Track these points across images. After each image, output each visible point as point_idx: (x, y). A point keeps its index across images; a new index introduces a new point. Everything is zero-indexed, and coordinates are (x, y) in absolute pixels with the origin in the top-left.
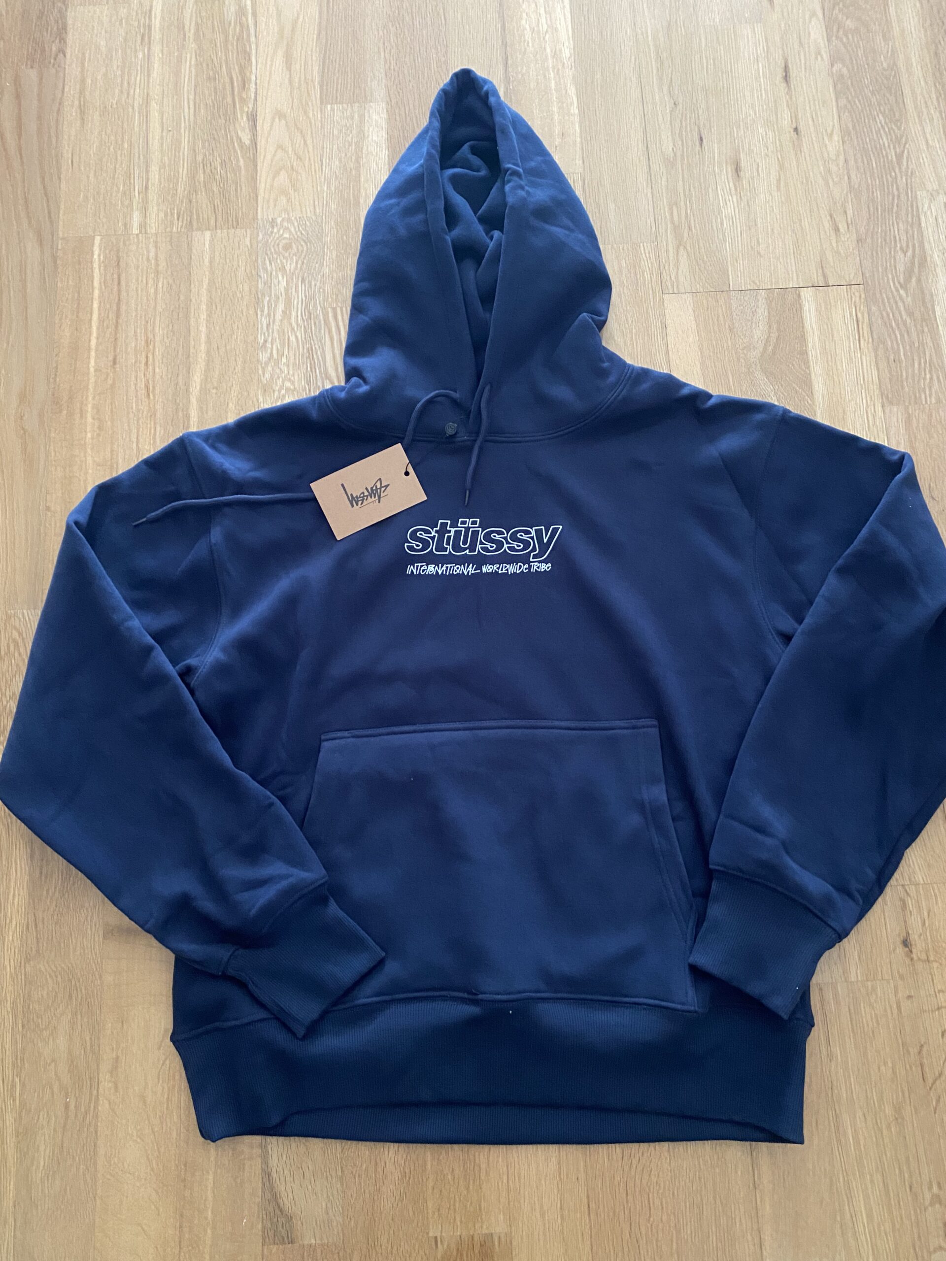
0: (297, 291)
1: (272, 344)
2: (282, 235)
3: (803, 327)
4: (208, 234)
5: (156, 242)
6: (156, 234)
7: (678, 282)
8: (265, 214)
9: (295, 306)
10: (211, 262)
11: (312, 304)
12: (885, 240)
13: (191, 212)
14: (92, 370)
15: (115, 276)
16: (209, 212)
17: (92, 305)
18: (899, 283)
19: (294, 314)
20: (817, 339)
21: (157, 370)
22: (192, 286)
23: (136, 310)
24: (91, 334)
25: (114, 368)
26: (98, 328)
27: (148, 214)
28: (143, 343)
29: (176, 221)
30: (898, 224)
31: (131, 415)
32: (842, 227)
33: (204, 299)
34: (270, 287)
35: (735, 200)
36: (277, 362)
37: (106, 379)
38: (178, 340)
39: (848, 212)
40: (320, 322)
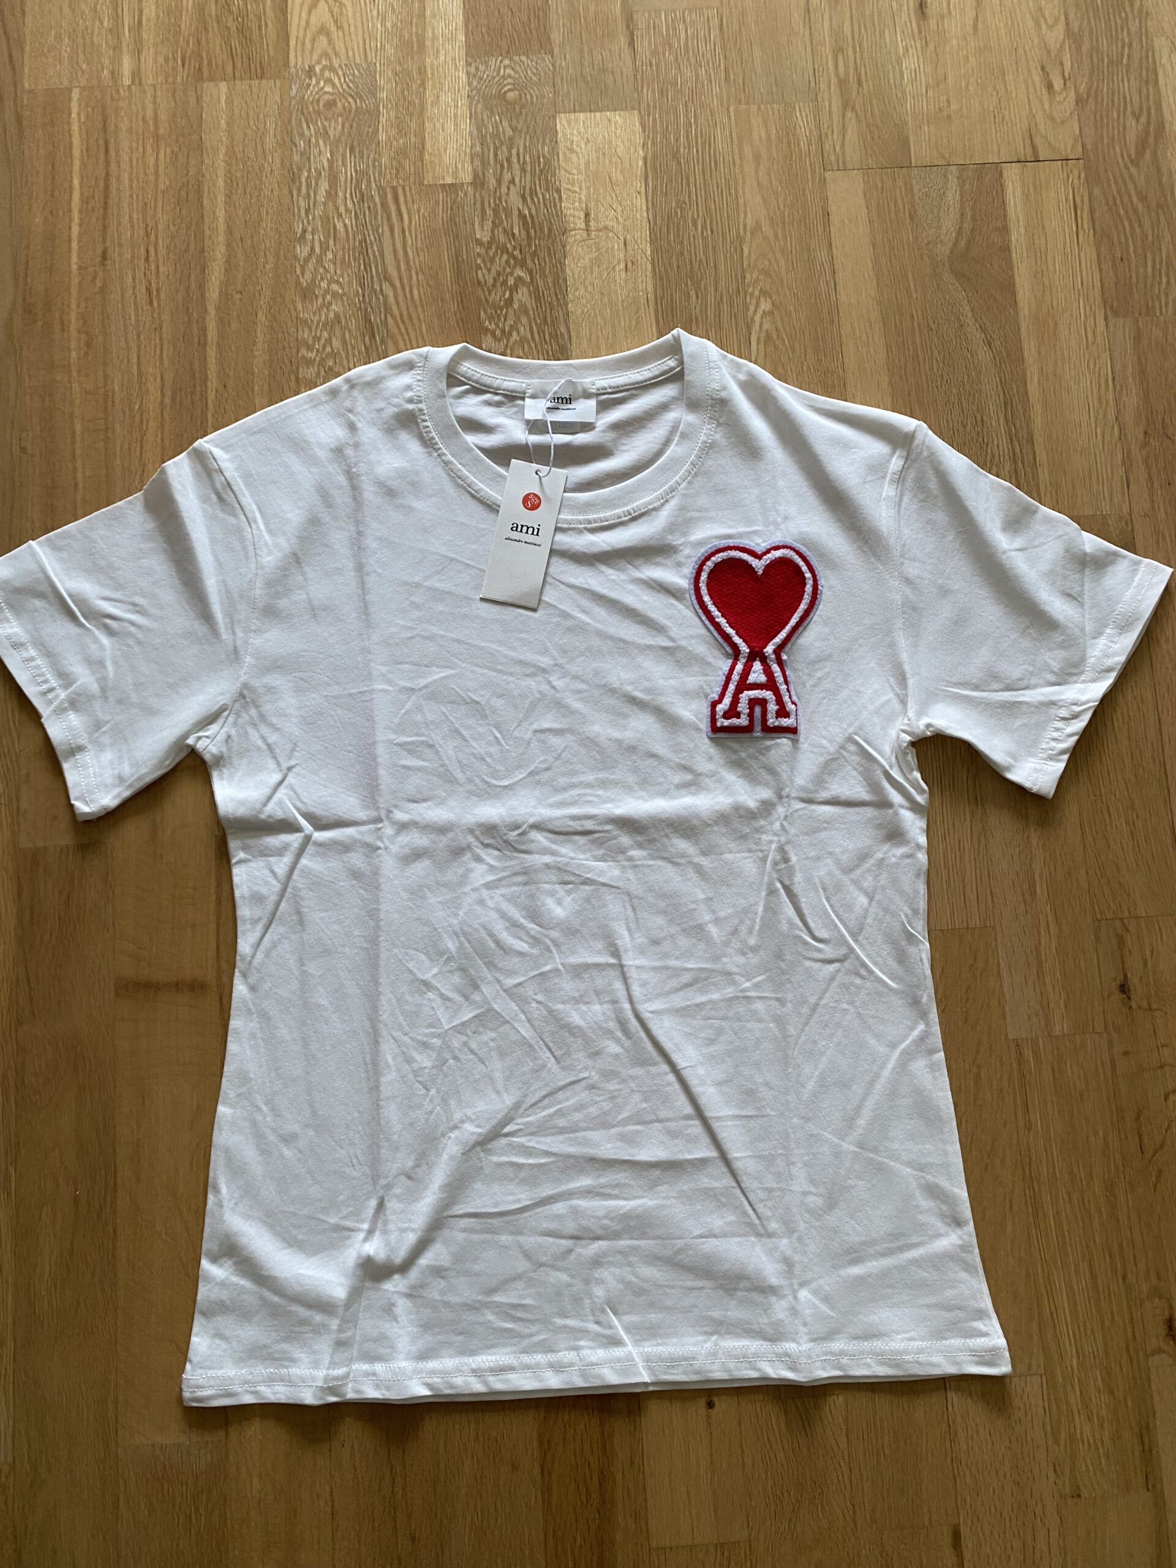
0: (345, 165)
1: (313, 234)
2: (322, 88)
3: (1005, 216)
4: (223, 87)
5: (155, 97)
6: (154, 86)
7: (844, 155)
8: (300, 59)
9: (343, 184)
10: (228, 124)
11: (365, 181)
12: (1113, 101)
13: (200, 56)
14: (74, 267)
15: (101, 142)
16: (225, 57)
17: (71, 181)
18: (1129, 156)
19: (340, 194)
20: (1022, 230)
21: (161, 269)
22: (205, 156)
23: (131, 187)
24: (71, 221)
25: (103, 264)
26: (81, 212)
27: (142, 59)
28: (142, 233)
29: (180, 67)
30: (1129, 80)
31: (131, 328)
32: (1058, 84)
33: (221, 172)
34: (309, 159)
35: (919, 46)
36: (320, 260)
37: (94, 279)
38: (188, 228)
39: (1065, 63)
40: (375, 205)
